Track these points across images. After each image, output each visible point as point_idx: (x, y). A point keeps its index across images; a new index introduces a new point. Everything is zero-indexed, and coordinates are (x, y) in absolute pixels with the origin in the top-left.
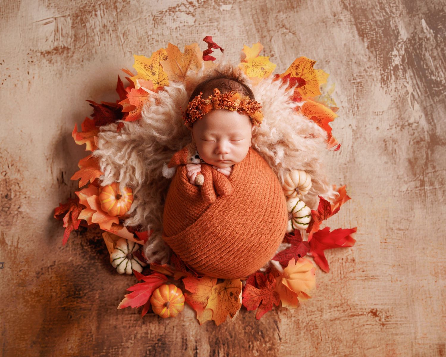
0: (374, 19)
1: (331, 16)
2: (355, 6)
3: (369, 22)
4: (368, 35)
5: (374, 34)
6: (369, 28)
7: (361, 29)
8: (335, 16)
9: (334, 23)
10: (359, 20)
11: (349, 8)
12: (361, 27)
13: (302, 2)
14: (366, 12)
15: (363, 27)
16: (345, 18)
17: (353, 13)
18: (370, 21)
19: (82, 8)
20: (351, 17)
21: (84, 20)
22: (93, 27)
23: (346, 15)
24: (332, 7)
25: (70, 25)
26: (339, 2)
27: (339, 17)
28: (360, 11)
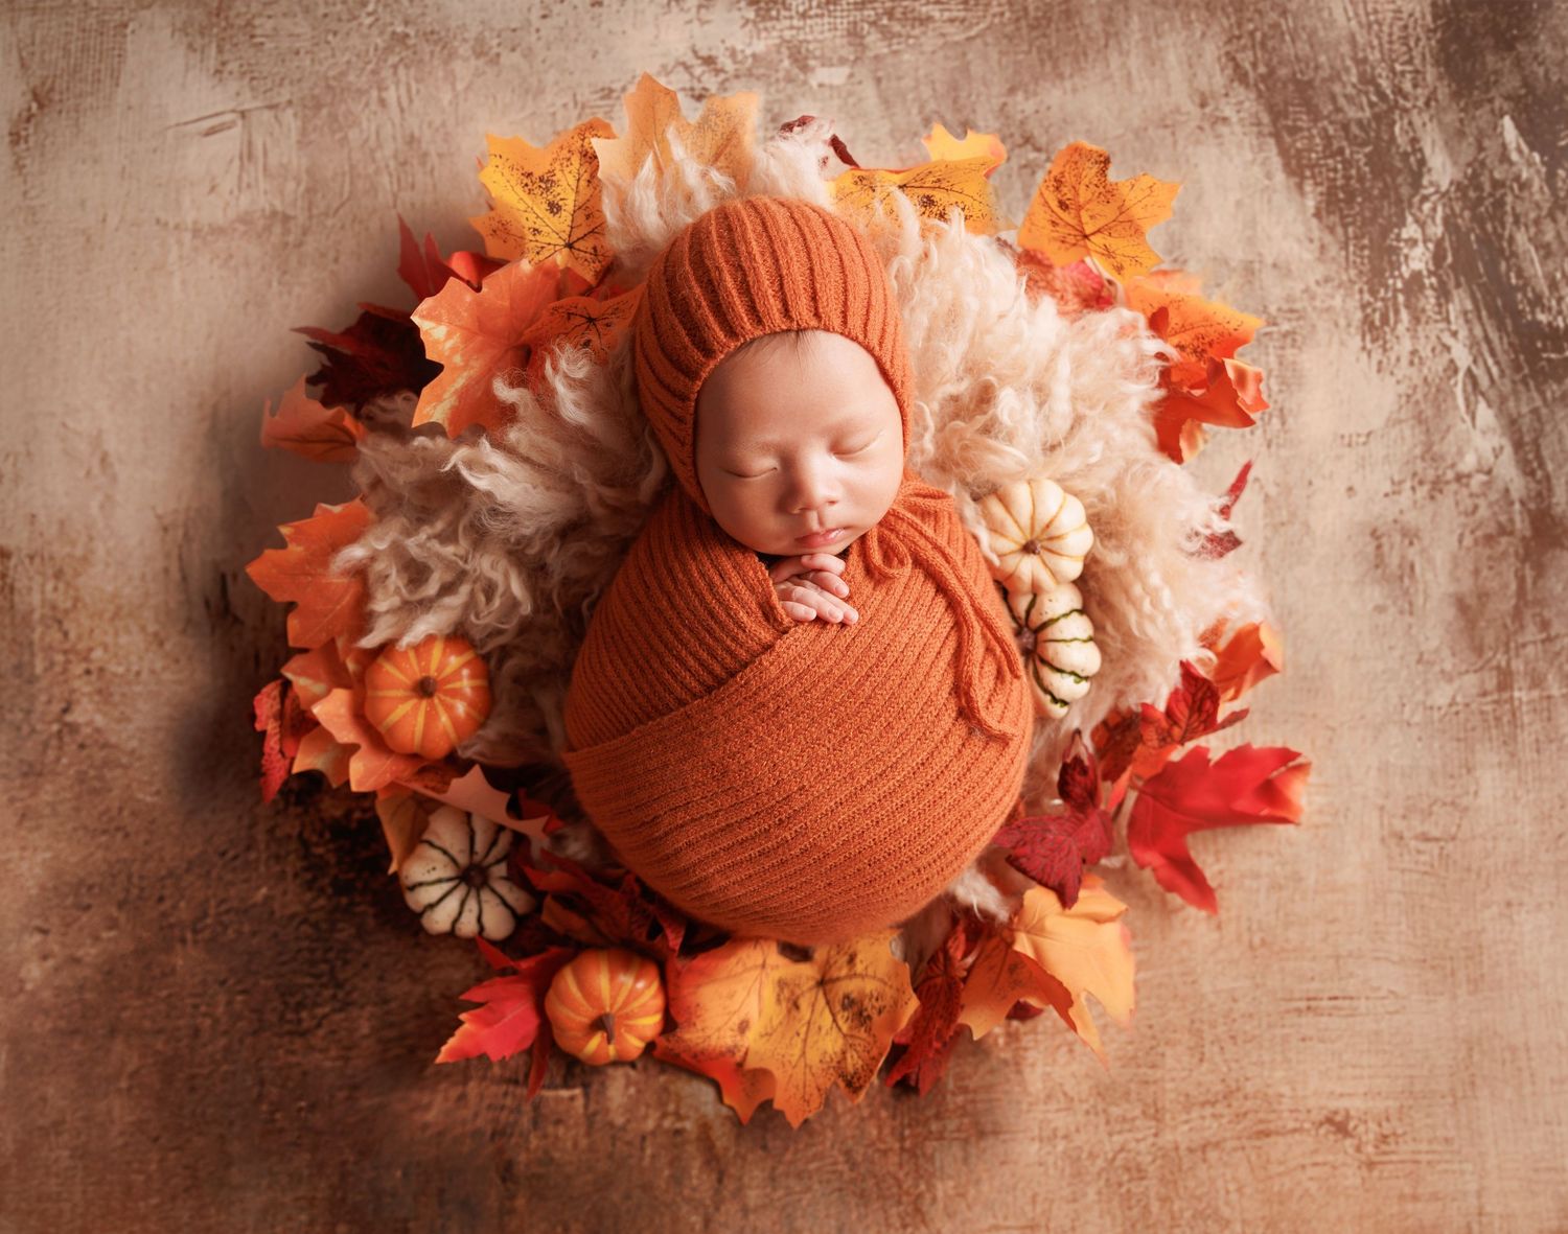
0: (1340, 116)
1: (1190, 107)
2: (1272, 72)
3: (1320, 125)
4: (1317, 170)
5: (1340, 166)
6: (1320, 148)
7: (1293, 152)
8: (1203, 105)
9: (1201, 128)
10: (1286, 118)
11: (1252, 75)
12: (1295, 141)
13: (1090, 59)
14: (1310, 92)
15: (1299, 145)
16: (1238, 112)
17: (1266, 94)
18: (1326, 123)
19: (334, 78)
20: (1261, 108)
21: (341, 118)
22: (372, 142)
23: (1241, 103)
24: (1195, 75)
25: (294, 136)
26: (1219, 59)
27: (1217, 109)
28: (1291, 87)
